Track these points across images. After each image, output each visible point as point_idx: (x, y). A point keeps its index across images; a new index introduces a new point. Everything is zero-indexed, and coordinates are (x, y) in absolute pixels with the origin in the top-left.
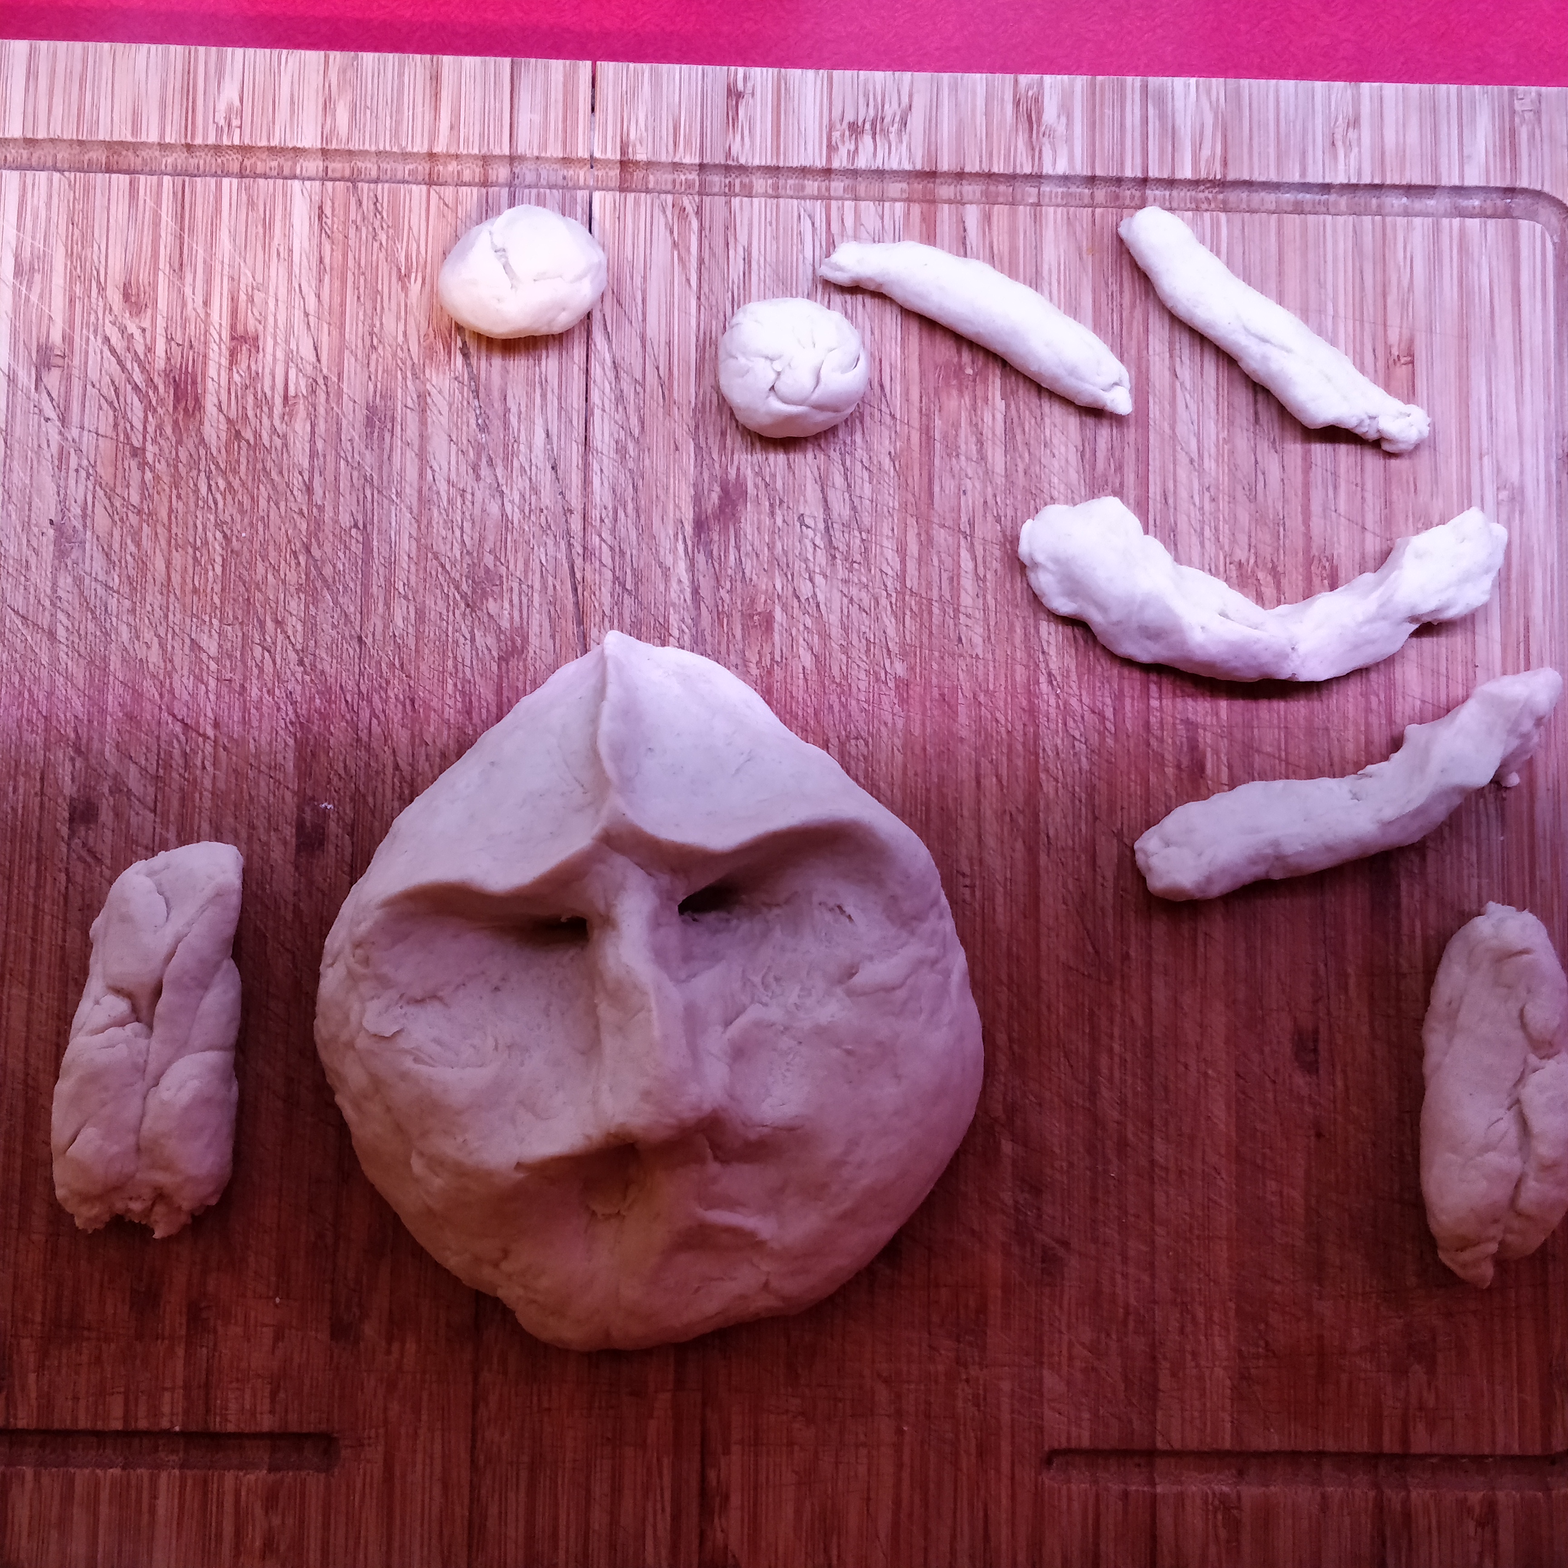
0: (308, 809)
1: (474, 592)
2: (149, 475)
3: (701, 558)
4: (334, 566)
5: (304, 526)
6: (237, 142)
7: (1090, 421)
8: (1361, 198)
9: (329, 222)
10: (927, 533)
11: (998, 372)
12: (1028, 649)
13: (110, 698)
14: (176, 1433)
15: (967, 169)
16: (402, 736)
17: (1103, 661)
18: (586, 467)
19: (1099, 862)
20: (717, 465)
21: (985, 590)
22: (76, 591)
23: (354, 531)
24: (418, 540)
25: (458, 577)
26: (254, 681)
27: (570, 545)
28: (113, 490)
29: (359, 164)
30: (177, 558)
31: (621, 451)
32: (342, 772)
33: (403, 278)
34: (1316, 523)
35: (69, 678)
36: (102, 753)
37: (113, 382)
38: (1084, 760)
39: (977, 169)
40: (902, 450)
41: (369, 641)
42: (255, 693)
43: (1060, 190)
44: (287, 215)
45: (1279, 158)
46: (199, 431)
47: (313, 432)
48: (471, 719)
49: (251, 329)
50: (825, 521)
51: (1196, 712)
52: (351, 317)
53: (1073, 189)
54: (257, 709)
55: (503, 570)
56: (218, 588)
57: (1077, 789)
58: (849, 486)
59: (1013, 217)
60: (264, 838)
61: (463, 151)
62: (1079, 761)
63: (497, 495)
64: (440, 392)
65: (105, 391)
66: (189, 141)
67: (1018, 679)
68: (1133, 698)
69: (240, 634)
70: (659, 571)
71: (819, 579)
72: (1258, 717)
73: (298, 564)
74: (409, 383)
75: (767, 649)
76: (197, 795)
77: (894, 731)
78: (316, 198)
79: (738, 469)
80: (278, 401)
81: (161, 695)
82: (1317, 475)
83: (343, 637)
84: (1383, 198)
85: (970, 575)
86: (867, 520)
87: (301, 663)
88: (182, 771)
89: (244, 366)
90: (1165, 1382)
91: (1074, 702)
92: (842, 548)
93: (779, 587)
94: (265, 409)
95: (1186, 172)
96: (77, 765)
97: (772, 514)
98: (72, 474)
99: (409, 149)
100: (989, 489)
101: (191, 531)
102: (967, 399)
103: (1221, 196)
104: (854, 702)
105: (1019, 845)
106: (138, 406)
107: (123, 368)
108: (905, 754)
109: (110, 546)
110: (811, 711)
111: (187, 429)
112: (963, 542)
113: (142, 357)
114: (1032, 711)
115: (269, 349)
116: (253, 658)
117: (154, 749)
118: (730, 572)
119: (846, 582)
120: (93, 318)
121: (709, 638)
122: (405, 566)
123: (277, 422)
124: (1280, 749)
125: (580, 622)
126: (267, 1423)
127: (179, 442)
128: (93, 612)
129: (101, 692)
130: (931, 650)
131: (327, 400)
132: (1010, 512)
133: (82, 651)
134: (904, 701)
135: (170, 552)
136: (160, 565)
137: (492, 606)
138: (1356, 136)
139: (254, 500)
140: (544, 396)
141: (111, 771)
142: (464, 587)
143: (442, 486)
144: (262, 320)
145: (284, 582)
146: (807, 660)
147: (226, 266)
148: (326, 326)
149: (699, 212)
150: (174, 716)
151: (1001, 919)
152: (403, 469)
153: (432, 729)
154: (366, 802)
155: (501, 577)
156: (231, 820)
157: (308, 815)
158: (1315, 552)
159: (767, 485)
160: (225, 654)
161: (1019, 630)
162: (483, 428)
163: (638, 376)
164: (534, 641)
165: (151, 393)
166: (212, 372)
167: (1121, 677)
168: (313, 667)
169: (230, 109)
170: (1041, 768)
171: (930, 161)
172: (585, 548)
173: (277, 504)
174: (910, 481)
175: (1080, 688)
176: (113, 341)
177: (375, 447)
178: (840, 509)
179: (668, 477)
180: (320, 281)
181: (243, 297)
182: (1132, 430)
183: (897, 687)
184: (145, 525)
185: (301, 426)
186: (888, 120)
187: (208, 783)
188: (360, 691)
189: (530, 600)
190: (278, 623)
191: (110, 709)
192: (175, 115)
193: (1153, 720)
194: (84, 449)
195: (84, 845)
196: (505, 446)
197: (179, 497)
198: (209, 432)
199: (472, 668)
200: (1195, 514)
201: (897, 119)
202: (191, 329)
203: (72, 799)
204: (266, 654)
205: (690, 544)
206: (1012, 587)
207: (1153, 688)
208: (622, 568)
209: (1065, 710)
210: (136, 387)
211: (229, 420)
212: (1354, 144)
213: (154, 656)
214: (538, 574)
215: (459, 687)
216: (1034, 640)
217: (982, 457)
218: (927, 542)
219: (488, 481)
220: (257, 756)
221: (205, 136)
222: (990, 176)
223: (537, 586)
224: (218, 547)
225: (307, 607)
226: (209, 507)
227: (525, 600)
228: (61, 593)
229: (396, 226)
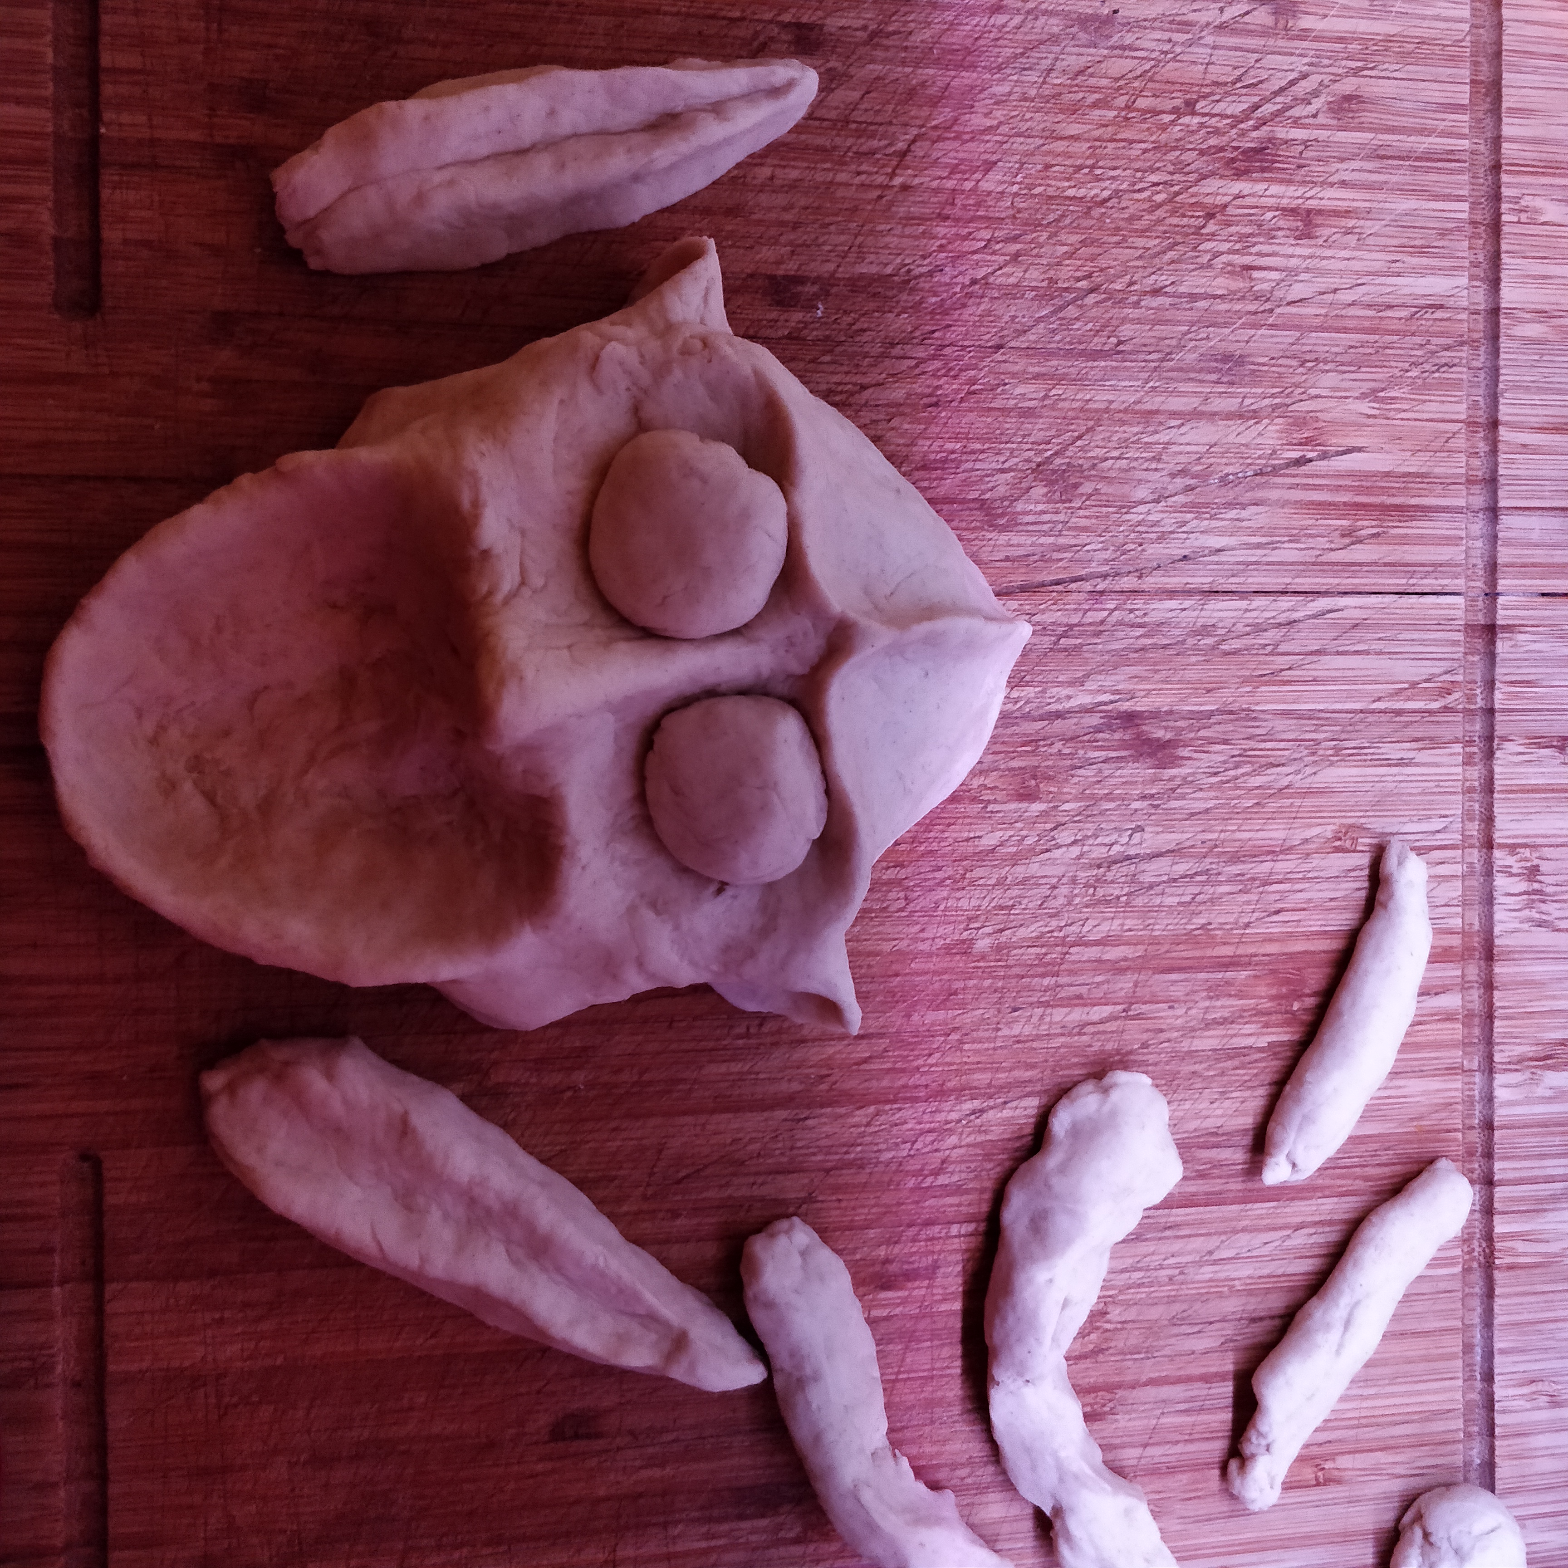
0: (815, 289)
1: (1054, 472)
2: (1166, 118)
3: (1095, 720)
4: (1077, 319)
5: (1119, 287)
6: (1505, 218)
7: (1247, 1140)
8: (1479, 1414)
9: (1427, 316)
10: (1127, 969)
11: (1296, 1037)
12: (1008, 1087)
13: (932, 72)
14: (98, 129)
15: (1496, 993)
16: (898, 393)
17: (998, 1169)
18: (1188, 593)
19: (780, 1177)
20: (1192, 735)
21: (1070, 1034)
22: (1045, 37)
23: (1113, 340)
24: (1107, 410)
25: (1069, 454)
26: (954, 230)
27: (1105, 576)
28: (1151, 80)
29: (1483, 348)
30: (1082, 147)
31: (1206, 630)
32: (855, 328)
33: (1372, 395)
34: (1152, 1393)
35: (952, 26)
36: (873, 61)
37: (1261, 82)
38: (890, 1155)
39: (1497, 1004)
40: (1213, 937)
41: (998, 356)
42: (941, 231)
43: (1476, 1093)
44: (1433, 271)
45: (1517, 1324)
46: (1212, 174)
47: (1215, 297)
48: (917, 469)
49: (1319, 231)
50: (1137, 856)
51: (946, 1276)
52: (1331, 339)
53: (1478, 1107)
54: (924, 233)
55: (1077, 504)
56: (1051, 192)
57: (859, 1148)
58: (1175, 880)
59: (1453, 1045)
60: (783, 239)
61: (1502, 457)
62: (888, 1150)
63: (1156, 496)
64: (1260, 434)
65: (1252, 72)
66: (1504, 168)
67: (977, 1076)
68: (959, 1205)
69: (1003, 215)
70: (1080, 674)
71: (1075, 851)
72: (943, 1345)
73: (1078, 280)
74: (1267, 401)
75: (1000, 795)
76: (828, 165)
77: (915, 940)
78: (1451, 302)
79: (1189, 759)
80: (1247, 260)
81: (935, 128)
82: (1199, 1390)
83: (1002, 329)
84: (1478, 1439)
85: (1084, 1017)
86: (1139, 901)
87: (974, 282)
88: (854, 149)
89: (1281, 223)
90: (185, 1288)
91: (953, 1140)
92: (1110, 876)
93: (1066, 806)
94: (1238, 246)
95: (1500, 1227)
96: (858, 33)
97: (1144, 797)
98: (1166, 36)
99: (1502, 401)
100: (1176, 1034)
101: (1110, 164)
102: (1268, 1005)
103: (1475, 1265)
104: (945, 894)
105: (796, 1086)
106: (1236, 108)
107: (1276, 93)
108: (891, 953)
109: (1091, 75)
110: (935, 846)
111: (1214, 161)
112: (1120, 1008)
113: (1287, 114)
114: (941, 1094)
115: (1299, 251)
116: (979, 229)
117: (879, 119)
118: (1081, 752)
119: (1074, 881)
120: (1326, 62)
121: (1009, 731)
122: (1079, 397)
123: (1224, 258)
124: (908, 1372)
125: (1023, 589)
126: (112, 235)
127: (1202, 153)
128: (1022, 54)
129: (937, 62)
130: (1004, 978)
131: (1248, 313)
132: (1152, 1058)
133: (981, 42)
134: (948, 950)
135: (1088, 140)
136: (1074, 129)
137: (1039, 491)
138: (1542, 1404)
139: (1142, 233)
140: (1259, 546)
141: (852, 71)
142: (1058, 461)
143: (1163, 437)
144: (1328, 243)
145: (1059, 264)
146: (989, 840)
147: (1381, 205)
148: (1323, 311)
149: (1446, 709)
150: (914, 141)
151: (714, 1070)
152: (1182, 394)
153: (906, 426)
154: (825, 353)
155: (1070, 501)
156: (803, 202)
157: (810, 289)
158: (1120, 1393)
159: (1173, 790)
160: (981, 198)
161: (1028, 1074)
162: (1224, 481)
163: (1282, 648)
164: (1003, 538)
165: (1251, 123)
166: (1275, 189)
167: (982, 1191)
168: (970, 295)
169: (1537, 211)
170: (881, 1107)
171: (1503, 953)
172: (1102, 593)
173: (1140, 257)
174: (1181, 947)
175: (969, 1145)
176: (1303, 83)
177: (1202, 364)
178: (1152, 871)
179: (1179, 682)
180: (1369, 306)
181: (1351, 223)
182: (1240, 1186)
183: (963, 942)
184: (1115, 113)
185: (1221, 284)
186: (1543, 907)
187: (842, 177)
188: (945, 346)
189: (1046, 534)
190: (1015, 257)
191: (920, 71)
192: (1530, 155)
193: (937, 1228)
194: (1192, 49)
195: (772, 39)
196: (1207, 505)
197: (1145, 151)
198: (1212, 185)
199: (973, 470)
200: (1155, 1260)
201: (1544, 917)
202: (1316, 168)
203: (821, 27)
204: (983, 244)
205: (1110, 707)
206: (1075, 1065)
207: (970, 1227)
208: (1081, 635)
209: (943, 1131)
210: (1256, 107)
211: (1225, 206)
212: (1534, 1404)
213: (978, 121)
214: (1073, 541)
215: (953, 456)
216: (1017, 1092)
217: (1208, 1025)
218: (1118, 968)
219: (1170, 487)
220: (872, 232)
221: (1510, 185)
222: (1490, 1017)
223: (1062, 541)
224: (1093, 193)
225: (1034, 289)
226: (1134, 184)
227: (1046, 527)
228: (1042, 20)
229: (1426, 387)
